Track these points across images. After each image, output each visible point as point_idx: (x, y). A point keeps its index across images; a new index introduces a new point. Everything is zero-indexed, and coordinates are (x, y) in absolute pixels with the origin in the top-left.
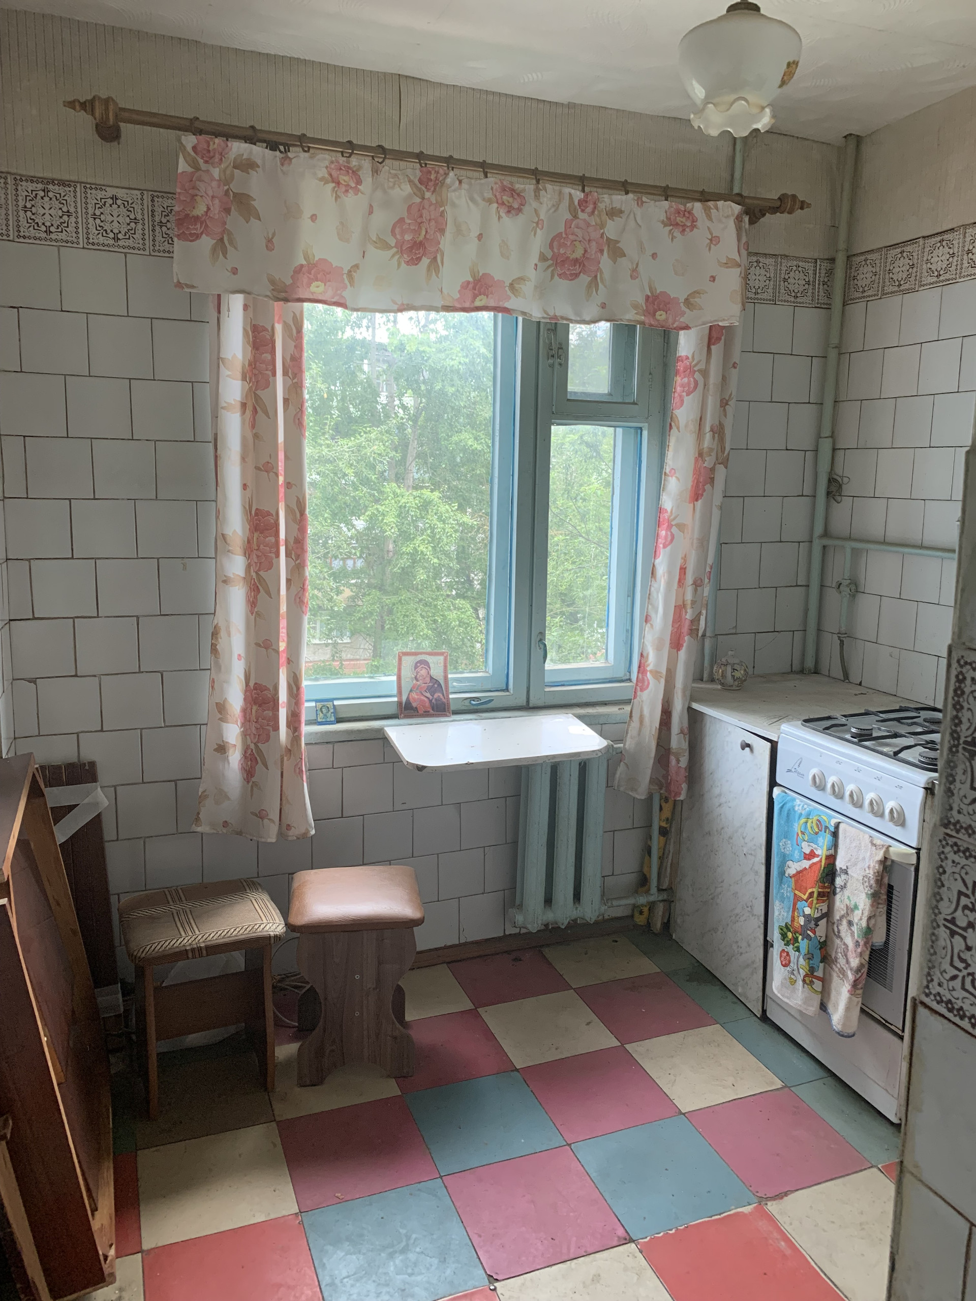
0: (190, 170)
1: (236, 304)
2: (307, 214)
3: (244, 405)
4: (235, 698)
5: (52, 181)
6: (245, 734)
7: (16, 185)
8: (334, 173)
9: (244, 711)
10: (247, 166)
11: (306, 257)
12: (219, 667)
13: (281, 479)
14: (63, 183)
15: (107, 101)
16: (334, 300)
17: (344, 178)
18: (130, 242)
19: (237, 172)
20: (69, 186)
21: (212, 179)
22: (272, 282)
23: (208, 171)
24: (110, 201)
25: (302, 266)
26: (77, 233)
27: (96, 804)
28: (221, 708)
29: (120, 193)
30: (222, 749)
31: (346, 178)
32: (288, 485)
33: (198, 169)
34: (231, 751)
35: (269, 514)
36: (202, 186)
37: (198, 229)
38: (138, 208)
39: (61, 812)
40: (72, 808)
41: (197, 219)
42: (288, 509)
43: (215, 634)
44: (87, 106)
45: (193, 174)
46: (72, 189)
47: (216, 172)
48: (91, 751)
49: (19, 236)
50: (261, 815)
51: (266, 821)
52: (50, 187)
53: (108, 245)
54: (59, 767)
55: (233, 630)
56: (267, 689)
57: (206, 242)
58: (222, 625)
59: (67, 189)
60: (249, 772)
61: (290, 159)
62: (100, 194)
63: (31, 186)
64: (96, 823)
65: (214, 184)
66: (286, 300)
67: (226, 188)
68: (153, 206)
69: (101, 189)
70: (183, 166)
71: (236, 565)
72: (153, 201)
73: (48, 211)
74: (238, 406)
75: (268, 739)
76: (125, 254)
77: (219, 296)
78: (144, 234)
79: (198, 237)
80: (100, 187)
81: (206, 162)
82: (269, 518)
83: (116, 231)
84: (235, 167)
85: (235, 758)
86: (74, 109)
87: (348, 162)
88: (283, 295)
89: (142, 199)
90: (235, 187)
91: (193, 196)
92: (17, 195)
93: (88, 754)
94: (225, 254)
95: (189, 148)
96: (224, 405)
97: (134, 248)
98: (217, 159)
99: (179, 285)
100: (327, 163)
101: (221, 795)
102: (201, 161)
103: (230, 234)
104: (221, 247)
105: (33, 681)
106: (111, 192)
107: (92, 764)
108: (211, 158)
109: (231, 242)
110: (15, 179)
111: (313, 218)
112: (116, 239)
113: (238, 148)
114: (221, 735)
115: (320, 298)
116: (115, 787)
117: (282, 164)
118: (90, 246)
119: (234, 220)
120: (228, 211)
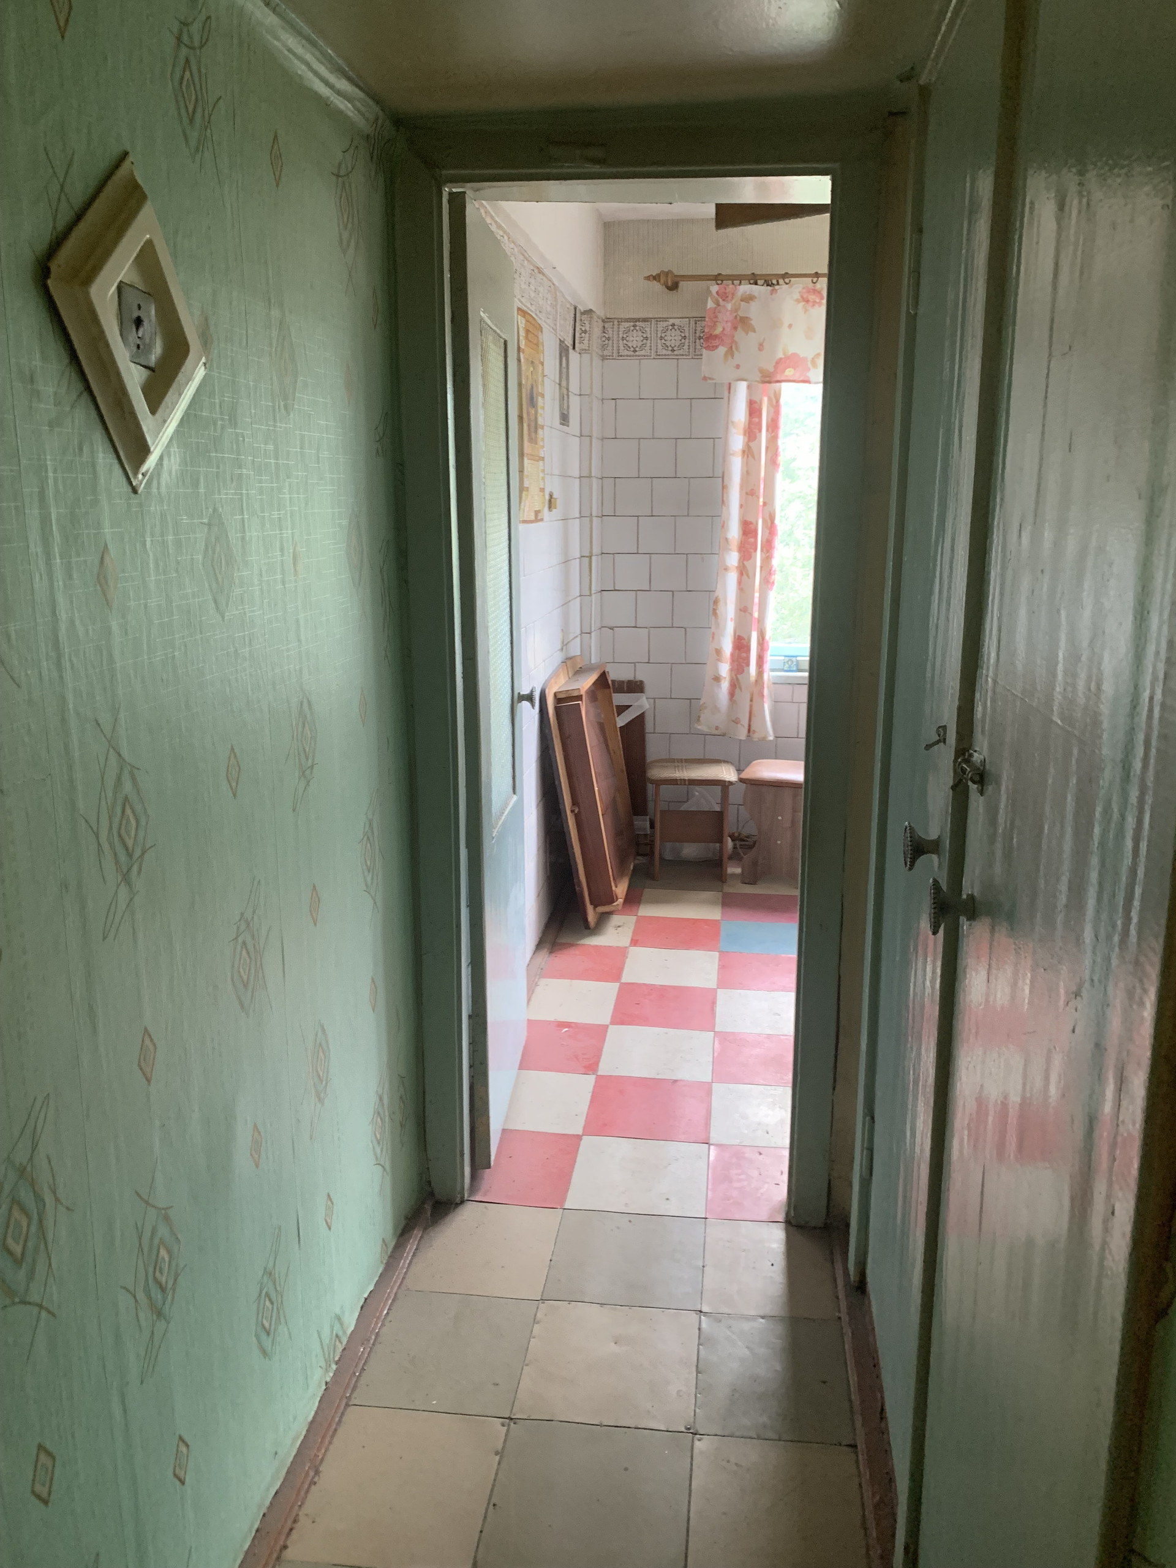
0: (714, 306)
1: (742, 389)
2: (786, 324)
3: (744, 452)
4: (727, 647)
5: (638, 320)
6: (731, 670)
7: (619, 325)
8: (805, 296)
9: (732, 655)
10: (748, 299)
11: (784, 354)
12: (717, 625)
13: (761, 500)
14: (645, 320)
15: (667, 274)
16: (801, 379)
17: (812, 297)
18: (681, 352)
19: (743, 303)
20: (648, 321)
21: (727, 310)
22: (761, 371)
23: (724, 306)
24: (671, 327)
25: (781, 359)
26: (651, 349)
27: (641, 707)
28: (718, 652)
29: (677, 322)
30: (717, 679)
31: (813, 297)
32: (765, 504)
33: (718, 305)
34: (722, 682)
35: (751, 523)
36: (720, 315)
37: (717, 342)
38: (686, 329)
39: (622, 709)
40: (629, 706)
41: (716, 337)
42: (764, 521)
43: (716, 602)
44: (656, 278)
45: (716, 308)
46: (649, 323)
47: (729, 306)
48: (641, 674)
49: (618, 356)
50: (737, 721)
51: (739, 725)
52: (637, 323)
53: (668, 355)
54: (623, 682)
55: (728, 602)
56: (744, 639)
57: (722, 350)
58: (721, 597)
59: (646, 323)
60: (732, 694)
61: (776, 290)
62: (665, 324)
63: (627, 324)
64: (640, 720)
65: (728, 313)
66: (770, 382)
67: (735, 314)
68: (696, 327)
69: (666, 321)
70: (710, 304)
71: (733, 558)
72: (696, 323)
73: (635, 339)
74: (740, 453)
75: (743, 671)
76: (678, 359)
77: (730, 384)
78: (689, 346)
79: (717, 347)
80: (665, 319)
81: (724, 300)
82: (751, 526)
83: (673, 346)
84: (742, 300)
85: (725, 685)
86: (649, 280)
87: (814, 286)
88: (767, 379)
89: (689, 323)
90: (741, 314)
91: (715, 323)
92: (619, 331)
93: (639, 677)
94: (732, 356)
95: (714, 292)
96: (731, 452)
97: (683, 355)
98: (730, 298)
99: (705, 378)
100: (800, 289)
101: (716, 709)
102: (720, 300)
103: (736, 343)
104: (730, 352)
105: (612, 628)
106: (671, 321)
107: (642, 682)
108: (727, 297)
109: (737, 349)
110: (618, 322)
111: (790, 326)
112: (673, 350)
113: (745, 288)
114: (716, 669)
115: (791, 379)
116: (654, 699)
117: (771, 294)
118: (658, 357)
119: (739, 335)
120: (735, 328)
